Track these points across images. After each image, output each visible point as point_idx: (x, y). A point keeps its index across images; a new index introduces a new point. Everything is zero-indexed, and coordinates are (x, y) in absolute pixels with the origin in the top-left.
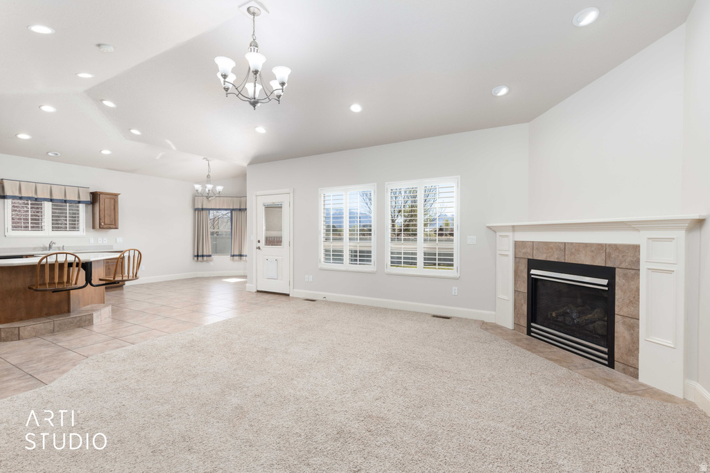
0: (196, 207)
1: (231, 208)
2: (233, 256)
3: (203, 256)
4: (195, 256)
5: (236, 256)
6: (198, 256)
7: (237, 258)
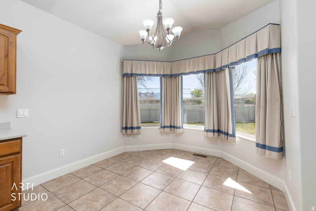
0: (125, 72)
1: (162, 73)
2: (164, 127)
3: (132, 128)
4: (123, 128)
5: (167, 127)
6: (126, 128)
7: (168, 130)
